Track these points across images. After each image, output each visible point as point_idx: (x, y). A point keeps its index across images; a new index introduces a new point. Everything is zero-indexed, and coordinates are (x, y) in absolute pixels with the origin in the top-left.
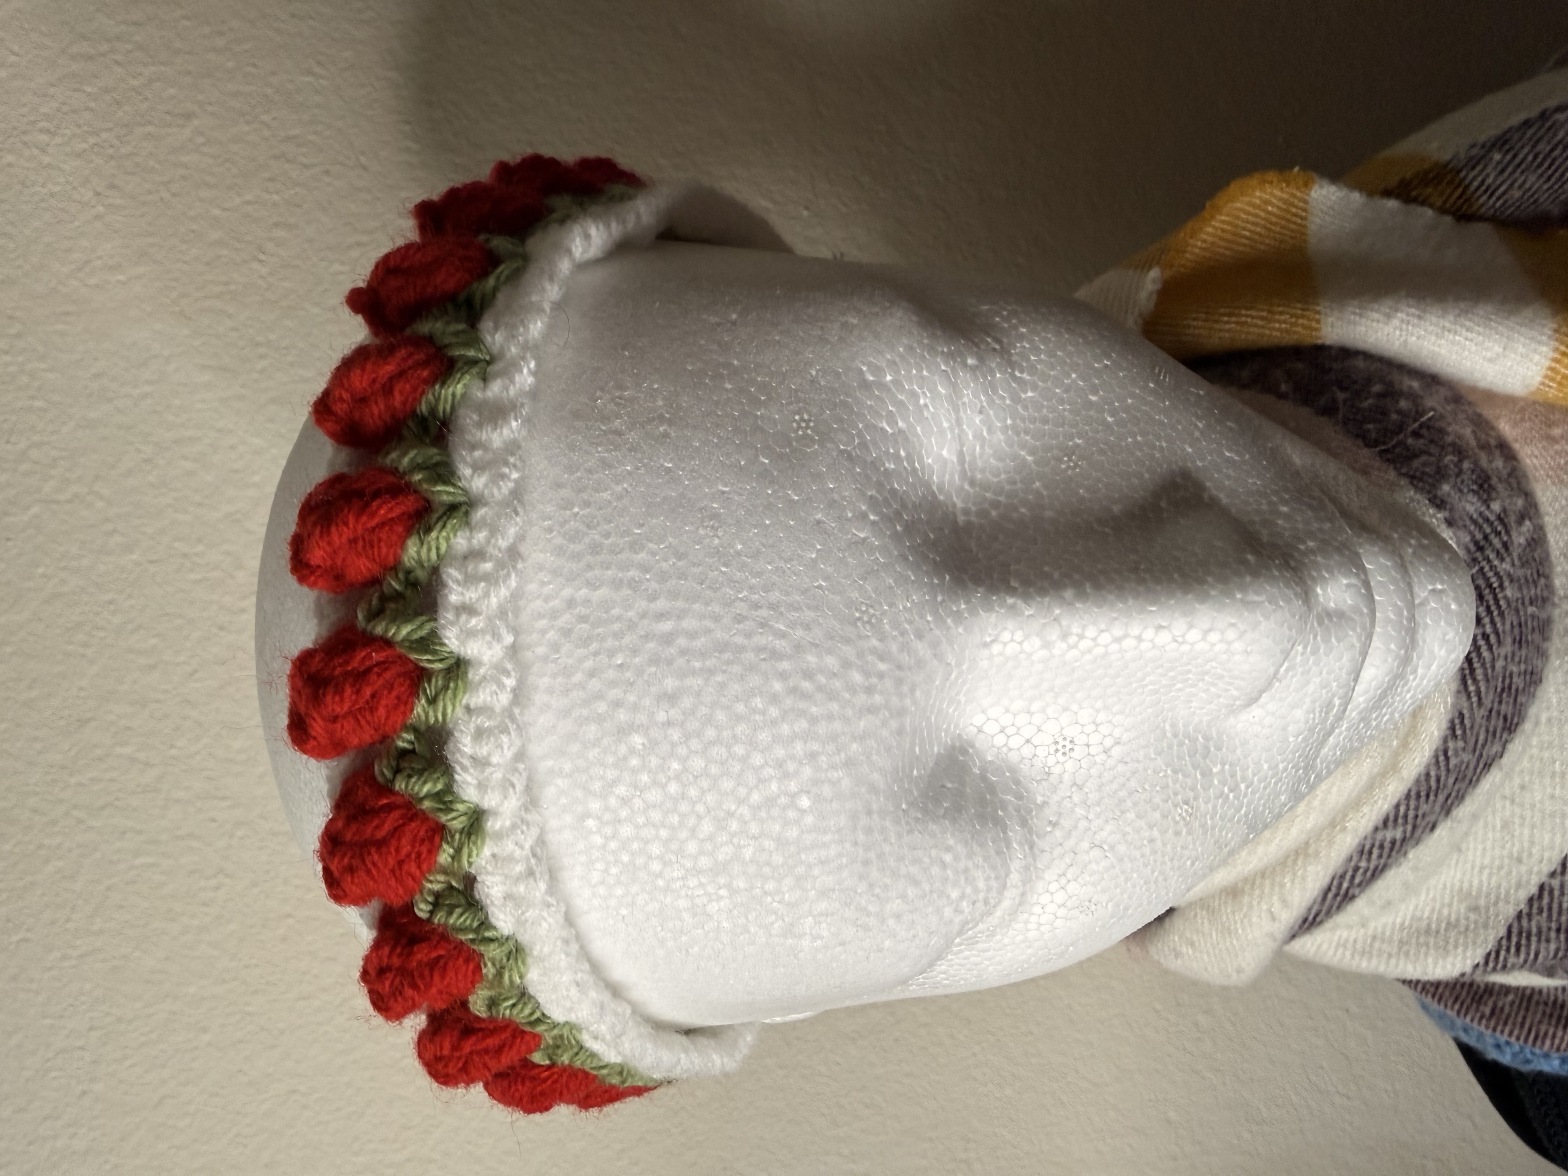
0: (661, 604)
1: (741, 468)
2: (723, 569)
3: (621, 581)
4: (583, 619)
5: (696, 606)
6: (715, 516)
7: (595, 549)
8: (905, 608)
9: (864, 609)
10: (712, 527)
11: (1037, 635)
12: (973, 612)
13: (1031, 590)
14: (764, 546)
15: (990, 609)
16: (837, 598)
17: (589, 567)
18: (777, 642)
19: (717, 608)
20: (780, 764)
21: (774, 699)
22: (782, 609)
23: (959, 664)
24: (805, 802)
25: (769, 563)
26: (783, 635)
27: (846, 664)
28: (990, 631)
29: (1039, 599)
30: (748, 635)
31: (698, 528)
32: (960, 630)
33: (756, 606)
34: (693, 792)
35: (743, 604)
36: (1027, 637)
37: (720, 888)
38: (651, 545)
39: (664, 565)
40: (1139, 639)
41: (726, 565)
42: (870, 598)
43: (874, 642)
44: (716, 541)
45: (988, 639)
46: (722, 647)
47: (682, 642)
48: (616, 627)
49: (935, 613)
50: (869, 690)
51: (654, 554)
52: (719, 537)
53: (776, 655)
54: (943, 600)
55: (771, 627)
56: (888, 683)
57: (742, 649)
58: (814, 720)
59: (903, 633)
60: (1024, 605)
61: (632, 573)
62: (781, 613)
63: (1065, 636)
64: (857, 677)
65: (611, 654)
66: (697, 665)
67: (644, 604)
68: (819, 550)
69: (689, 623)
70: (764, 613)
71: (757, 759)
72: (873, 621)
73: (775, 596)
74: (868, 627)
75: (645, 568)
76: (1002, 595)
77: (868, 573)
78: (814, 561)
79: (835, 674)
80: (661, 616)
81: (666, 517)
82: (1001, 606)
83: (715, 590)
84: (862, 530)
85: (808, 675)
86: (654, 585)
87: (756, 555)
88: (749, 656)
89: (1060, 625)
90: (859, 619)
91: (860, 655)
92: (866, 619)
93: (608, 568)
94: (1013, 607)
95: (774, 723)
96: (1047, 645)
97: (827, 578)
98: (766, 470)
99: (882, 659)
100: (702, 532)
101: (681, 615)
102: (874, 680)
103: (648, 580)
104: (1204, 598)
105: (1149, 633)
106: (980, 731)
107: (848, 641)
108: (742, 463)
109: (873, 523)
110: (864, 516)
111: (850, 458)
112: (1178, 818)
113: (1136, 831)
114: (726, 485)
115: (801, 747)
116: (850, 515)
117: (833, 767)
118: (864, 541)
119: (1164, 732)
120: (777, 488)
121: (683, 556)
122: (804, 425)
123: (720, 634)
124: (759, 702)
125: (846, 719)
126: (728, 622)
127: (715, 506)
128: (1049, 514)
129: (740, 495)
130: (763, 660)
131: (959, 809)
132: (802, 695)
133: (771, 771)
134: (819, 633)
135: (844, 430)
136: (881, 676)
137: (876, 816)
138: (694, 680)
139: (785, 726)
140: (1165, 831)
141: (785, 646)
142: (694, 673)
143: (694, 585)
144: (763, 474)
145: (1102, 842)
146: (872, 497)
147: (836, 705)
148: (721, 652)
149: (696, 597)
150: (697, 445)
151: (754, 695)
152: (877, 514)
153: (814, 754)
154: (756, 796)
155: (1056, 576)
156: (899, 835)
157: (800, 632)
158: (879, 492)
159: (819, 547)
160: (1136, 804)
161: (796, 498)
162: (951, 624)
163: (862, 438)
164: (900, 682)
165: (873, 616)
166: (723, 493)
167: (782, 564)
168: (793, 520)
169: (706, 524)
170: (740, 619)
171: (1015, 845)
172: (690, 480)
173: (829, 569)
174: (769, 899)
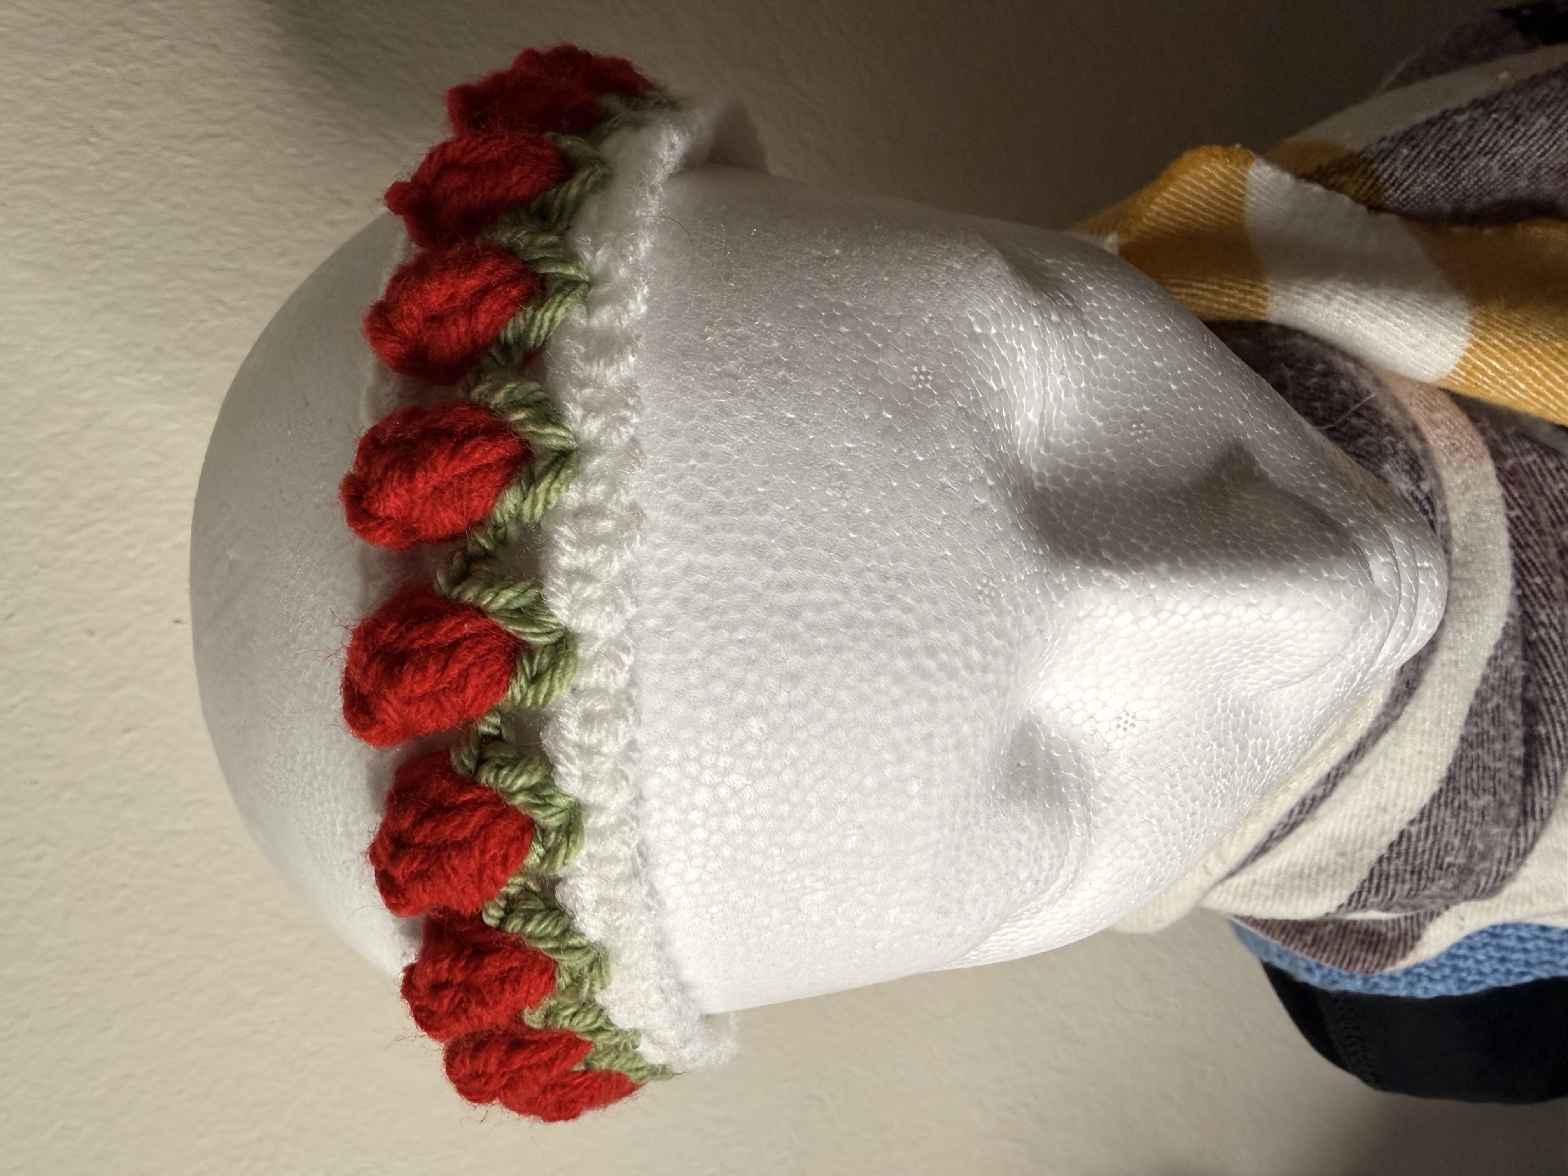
0: (791, 572)
1: (866, 423)
2: (852, 535)
3: (745, 545)
4: (702, 588)
5: (826, 576)
6: (842, 476)
7: (717, 508)
8: (1019, 581)
9: (985, 581)
10: (840, 488)
11: (1131, 610)
12: (1072, 584)
13: (1125, 563)
14: (893, 510)
15: (1088, 584)
16: (962, 570)
17: (709, 529)
18: (904, 616)
19: (846, 579)
20: (895, 747)
21: (898, 678)
22: (910, 581)
23: (1054, 640)
24: (915, 788)
25: (898, 530)
26: (908, 610)
27: (967, 641)
28: (1086, 606)
29: (1134, 573)
30: (877, 609)
31: (826, 488)
32: (1061, 605)
33: (885, 577)
34: (807, 780)
35: (871, 575)
36: (1119, 612)
37: (818, 880)
38: (775, 506)
39: (791, 529)
40: (1228, 616)
41: (854, 530)
42: (991, 570)
43: (993, 617)
44: (844, 504)
45: (1082, 614)
46: (850, 622)
47: (809, 615)
48: (739, 597)
49: (1042, 587)
50: (985, 669)
51: (780, 516)
52: (847, 500)
53: (903, 632)
54: (1048, 573)
55: (898, 600)
56: (1001, 661)
57: (868, 624)
58: (933, 700)
59: (1017, 608)
61: (760, 537)
62: (909, 585)
63: (1156, 612)
64: (975, 654)
65: (734, 627)
66: (822, 641)
67: (769, 572)
68: (945, 517)
69: (819, 595)
70: (893, 584)
71: (877, 742)
72: (993, 595)
73: (905, 566)
74: (987, 601)
75: (771, 533)
76: (1098, 568)
77: (989, 543)
78: (940, 528)
79: (956, 652)
80: (787, 587)
81: (791, 475)
83: (845, 558)
84: (984, 497)
85: (931, 652)
86: (781, 552)
87: (884, 521)
88: (877, 631)
89: (1155, 601)
90: (981, 592)
91: (980, 631)
92: (986, 592)
93: (730, 531)
94: (1108, 581)
95: (896, 703)
96: (1136, 622)
97: (953, 548)
98: (890, 427)
99: (998, 636)
100: (829, 493)
101: (808, 586)
102: (990, 657)
103: (774, 546)
104: (1294, 576)
105: (1239, 611)
106: (1047, 707)
107: (969, 616)
108: (867, 417)
109: (991, 488)
110: (982, 481)
111: (968, 417)
112: (1217, 791)
113: (1182, 805)
114: (852, 443)
115: (919, 730)
116: (971, 479)
117: (945, 750)
118: (984, 507)
119: (1216, 707)
120: (902, 446)
121: (810, 520)
122: (922, 378)
123: (848, 608)
124: (883, 682)
125: (962, 699)
126: (856, 593)
127: (842, 464)
128: (1121, 483)
129: (866, 452)
130: (890, 636)
131: (1033, 788)
132: (925, 674)
133: (887, 756)
134: (944, 607)
135: (960, 386)
136: (996, 653)
137: (972, 799)
138: (819, 658)
139: (906, 707)
140: (1205, 805)
141: (911, 622)
142: (819, 650)
143: (822, 552)
144: (888, 430)
145: (1151, 817)
146: (988, 460)
147: (954, 685)
148: (848, 627)
149: (824, 566)
150: (819, 394)
151: (878, 674)
152: (993, 479)
153: (929, 737)
154: (869, 782)
155: (1146, 549)
156: (988, 818)
157: (927, 606)
158: (992, 455)
159: (944, 513)
160: (1184, 778)
161: (921, 459)
162: (1054, 599)
163: (976, 395)
164: (1009, 659)
165: (993, 588)
166: (849, 449)
167: (910, 531)
168: (920, 483)
169: (833, 484)
170: (868, 591)
171: (1075, 823)
172: (814, 434)
173: (954, 538)
174: (862, 890)
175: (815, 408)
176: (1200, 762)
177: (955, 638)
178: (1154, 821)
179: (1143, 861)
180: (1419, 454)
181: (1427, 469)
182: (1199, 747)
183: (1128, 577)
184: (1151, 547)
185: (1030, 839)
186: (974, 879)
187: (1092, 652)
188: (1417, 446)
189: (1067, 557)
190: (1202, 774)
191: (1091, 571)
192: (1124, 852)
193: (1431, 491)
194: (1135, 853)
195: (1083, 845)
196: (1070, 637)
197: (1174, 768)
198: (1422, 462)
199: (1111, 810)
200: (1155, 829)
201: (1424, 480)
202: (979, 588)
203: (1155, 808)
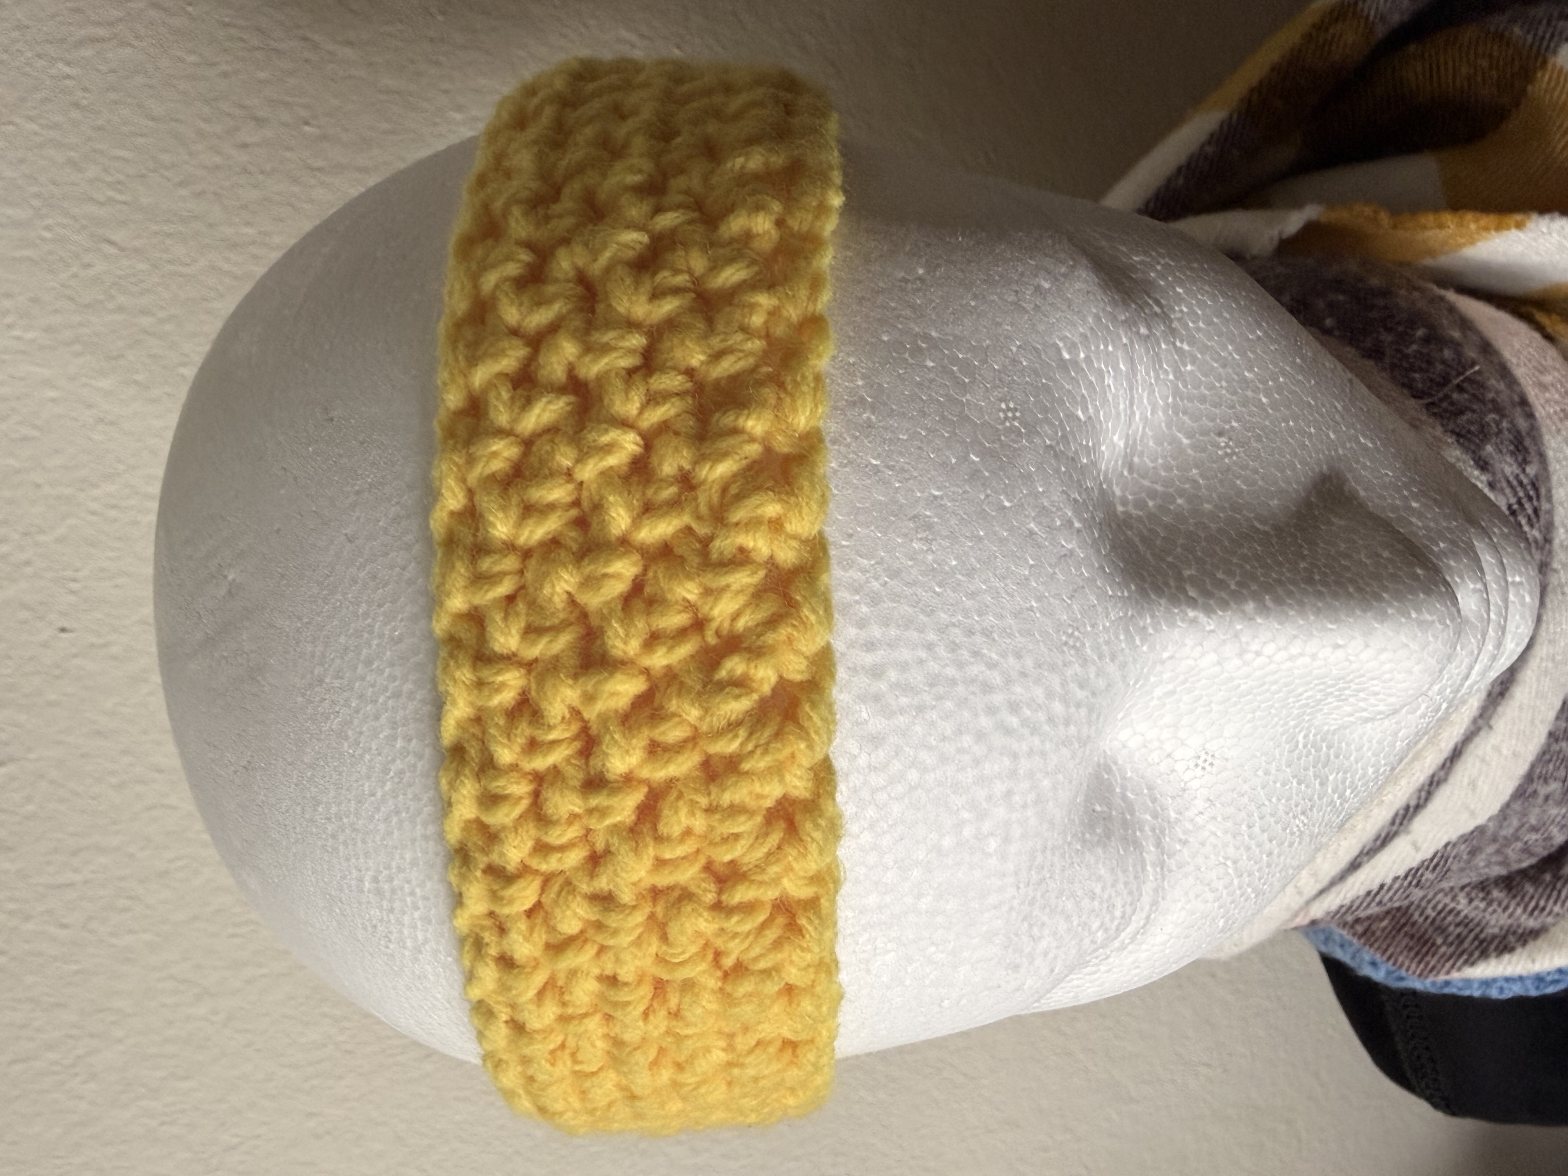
1: (953, 468)
2: (937, 589)
5: (913, 635)
6: (929, 527)
8: (1104, 627)
9: (1070, 631)
10: (926, 540)
13: (1212, 602)
14: (979, 561)
15: (1172, 625)
16: (1048, 621)
18: (989, 673)
19: (932, 637)
20: (974, 806)
21: (980, 736)
22: (995, 635)
23: (1136, 683)
24: (993, 845)
25: (984, 582)
26: (993, 665)
27: (1050, 695)
28: (1170, 648)
29: (1220, 613)
30: (961, 665)
31: (912, 540)
32: (1145, 648)
33: (970, 632)
34: (885, 842)
35: (957, 631)
38: (860, 560)
39: (876, 585)
41: (941, 584)
42: (1076, 620)
43: (1077, 668)
44: (930, 557)
46: (934, 680)
47: (893, 675)
49: (1127, 631)
50: (1067, 722)
51: (864, 571)
52: (933, 552)
53: (987, 688)
54: (1133, 616)
55: (983, 655)
56: (1083, 711)
57: (953, 682)
58: (1015, 756)
59: (1101, 657)
60: (1206, 619)
61: (844, 594)
62: (994, 639)
64: (1058, 707)
66: (904, 701)
68: (1032, 566)
69: (905, 654)
70: (979, 639)
71: (956, 801)
72: (1078, 644)
73: (990, 619)
74: (1072, 652)
75: (855, 589)
76: (1184, 607)
77: (1075, 591)
78: (1027, 579)
79: (1039, 707)
80: (870, 646)
81: (877, 528)
82: (1183, 620)
83: (930, 614)
84: (1071, 542)
85: (1014, 707)
86: (865, 609)
87: (970, 574)
88: (960, 689)
90: (1066, 643)
91: (1064, 684)
94: (1194, 621)
95: (977, 762)
96: (1220, 663)
97: (1039, 599)
98: (977, 471)
99: (1082, 688)
100: (916, 545)
101: (892, 645)
102: (1072, 710)
103: (857, 602)
104: (1382, 616)
106: (1124, 747)
107: (1053, 668)
108: (954, 461)
109: (1079, 531)
110: (1070, 523)
111: (1056, 456)
112: (1295, 829)
113: (1259, 845)
114: (939, 489)
115: (999, 788)
116: (1058, 523)
117: (1025, 806)
118: (1072, 552)
119: (1297, 742)
120: (989, 492)
121: (895, 574)
122: (1010, 414)
123: (933, 666)
124: (967, 740)
125: (1043, 754)
126: (941, 651)
127: (928, 513)
128: (1207, 506)
129: (953, 500)
130: (973, 693)
131: (1108, 834)
132: (1008, 731)
133: (966, 815)
134: (1029, 662)
135: (1047, 421)
136: (1078, 705)
137: (1048, 853)
138: (901, 718)
139: (987, 765)
140: (1282, 844)
141: (996, 678)
142: (902, 711)
143: (906, 608)
144: (975, 475)
145: (1227, 858)
146: (1075, 500)
147: (1036, 741)
148: (931, 685)
149: (908, 623)
150: (905, 437)
151: (961, 733)
152: (1080, 521)
153: (1009, 794)
154: (947, 842)
155: (1233, 587)
156: (1063, 870)
157: (1011, 660)
158: (1080, 494)
159: (1031, 562)
160: (1261, 818)
161: (1007, 504)
162: (1138, 642)
163: (1063, 429)
164: (1091, 709)
165: (1078, 639)
166: (935, 497)
167: (997, 583)
168: (1007, 530)
169: (919, 536)
170: (954, 647)
171: (1149, 868)
172: (899, 481)
173: (1041, 588)
174: (933, 949)
175: (901, 454)
176: (1279, 800)
177: (1039, 692)
178: (1229, 863)
179: (1216, 905)
180: (1524, 434)
181: (1532, 449)
182: (1278, 785)
183: (1214, 617)
184: (1237, 584)
185: (1104, 889)
186: (1046, 932)
187: (1172, 693)
188: (1522, 424)
189: (1153, 596)
190: (1281, 813)
191: (1176, 611)
192: (1197, 896)
193: (1536, 476)
194: (1210, 896)
195: (1156, 890)
196: (1153, 679)
197: (1252, 807)
198: (1527, 442)
199: (1185, 851)
200: (1231, 871)
201: (1530, 462)
202: (1064, 638)
203: (1231, 851)
